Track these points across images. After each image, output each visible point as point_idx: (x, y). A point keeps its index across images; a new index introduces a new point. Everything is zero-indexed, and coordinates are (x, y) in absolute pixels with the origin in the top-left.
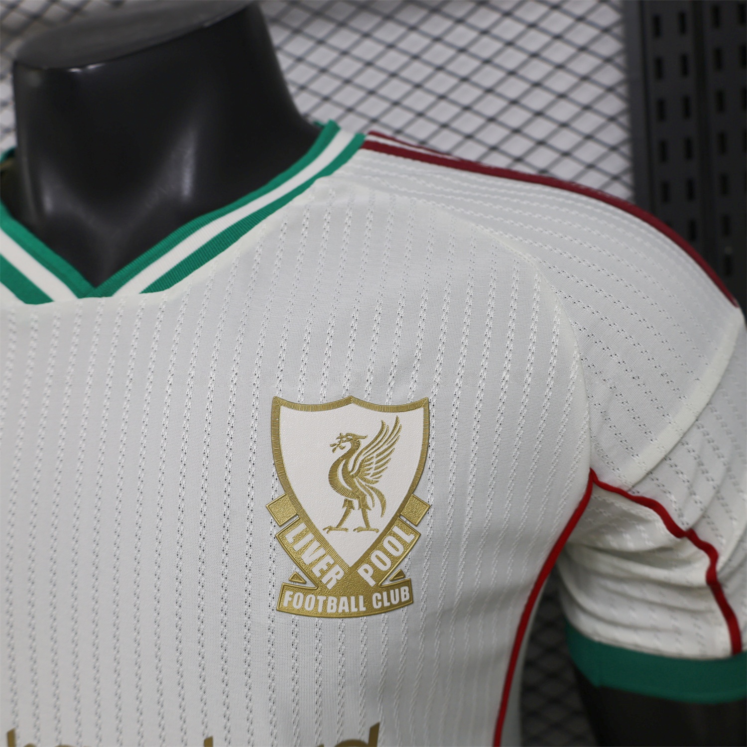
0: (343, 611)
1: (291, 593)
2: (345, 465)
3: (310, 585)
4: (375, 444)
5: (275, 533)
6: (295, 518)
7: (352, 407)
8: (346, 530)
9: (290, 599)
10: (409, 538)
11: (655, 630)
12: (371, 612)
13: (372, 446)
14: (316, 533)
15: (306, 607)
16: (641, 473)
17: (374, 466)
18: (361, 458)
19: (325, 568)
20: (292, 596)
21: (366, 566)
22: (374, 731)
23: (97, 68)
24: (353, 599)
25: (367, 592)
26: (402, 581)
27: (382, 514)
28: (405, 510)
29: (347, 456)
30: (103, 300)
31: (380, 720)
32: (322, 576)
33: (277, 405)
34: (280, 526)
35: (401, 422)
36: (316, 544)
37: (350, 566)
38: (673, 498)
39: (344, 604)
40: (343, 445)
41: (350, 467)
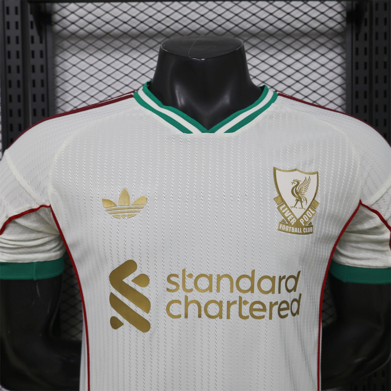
0: (296, 232)
1: (282, 225)
2: (296, 189)
3: (287, 223)
4: (304, 183)
5: (277, 207)
6: (282, 203)
7: (296, 171)
8: (297, 208)
9: (282, 227)
10: (313, 212)
11: (368, 259)
12: (303, 234)
13: (303, 184)
14: (288, 208)
15: (286, 230)
16: (375, 201)
17: (304, 190)
18: (300, 187)
19: (291, 218)
20: (282, 226)
21: (302, 219)
22: (299, 273)
23: (204, 60)
24: (298, 228)
25: (302, 227)
26: (311, 225)
27: (306, 204)
28: (312, 204)
29: (296, 186)
30: (212, 134)
31: (301, 270)
32: (290, 221)
33: (275, 169)
34: (278, 205)
35: (310, 178)
36: (288, 211)
37: (298, 219)
38: (383, 210)
39: (296, 230)
40: (295, 183)
41: (297, 189)
